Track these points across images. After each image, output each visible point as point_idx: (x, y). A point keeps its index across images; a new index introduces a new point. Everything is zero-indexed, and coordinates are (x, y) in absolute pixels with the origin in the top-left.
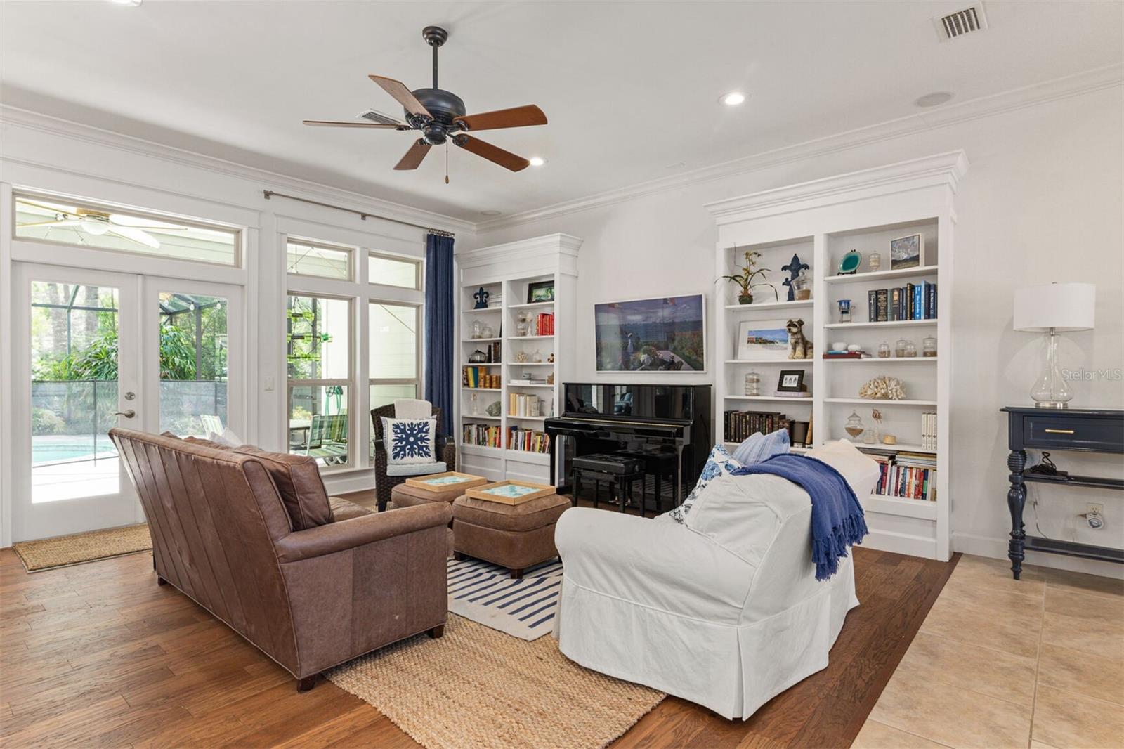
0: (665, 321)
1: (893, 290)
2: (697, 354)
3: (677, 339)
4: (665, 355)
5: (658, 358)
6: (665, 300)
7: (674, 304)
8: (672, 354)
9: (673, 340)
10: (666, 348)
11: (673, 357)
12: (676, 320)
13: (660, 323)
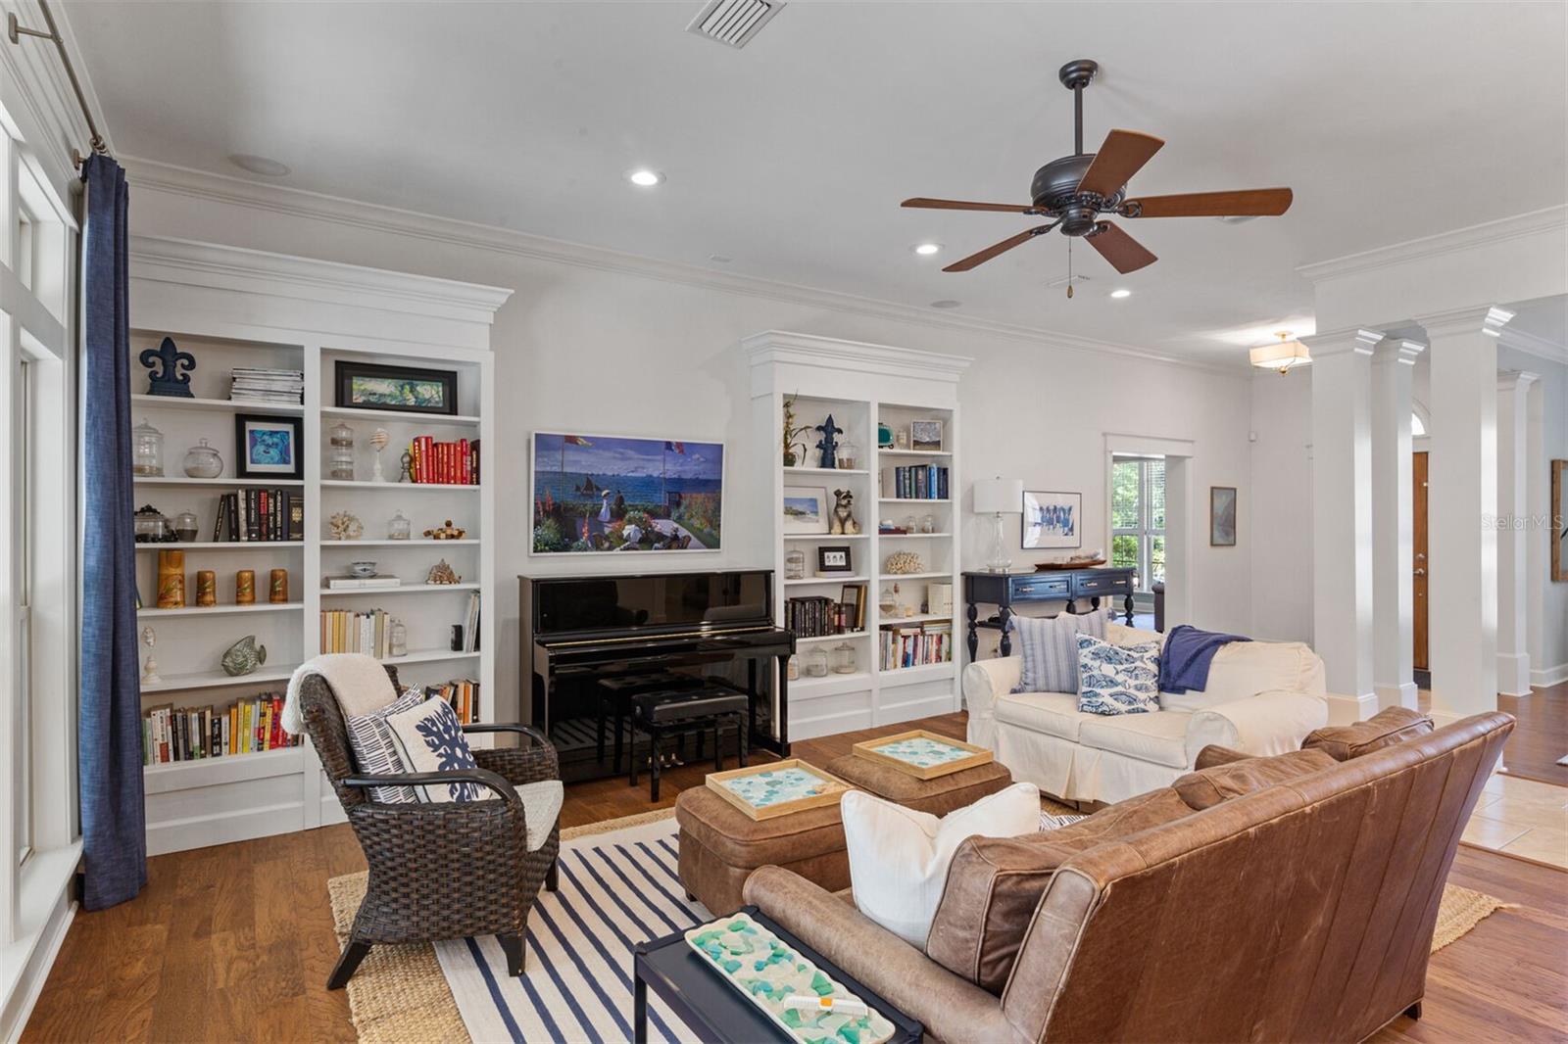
0: (667, 476)
2: (711, 526)
3: (685, 502)
4: (664, 526)
5: (653, 531)
6: (669, 445)
7: (682, 451)
8: (676, 525)
9: (678, 504)
10: (668, 516)
11: (676, 530)
12: (685, 476)
13: (658, 477)
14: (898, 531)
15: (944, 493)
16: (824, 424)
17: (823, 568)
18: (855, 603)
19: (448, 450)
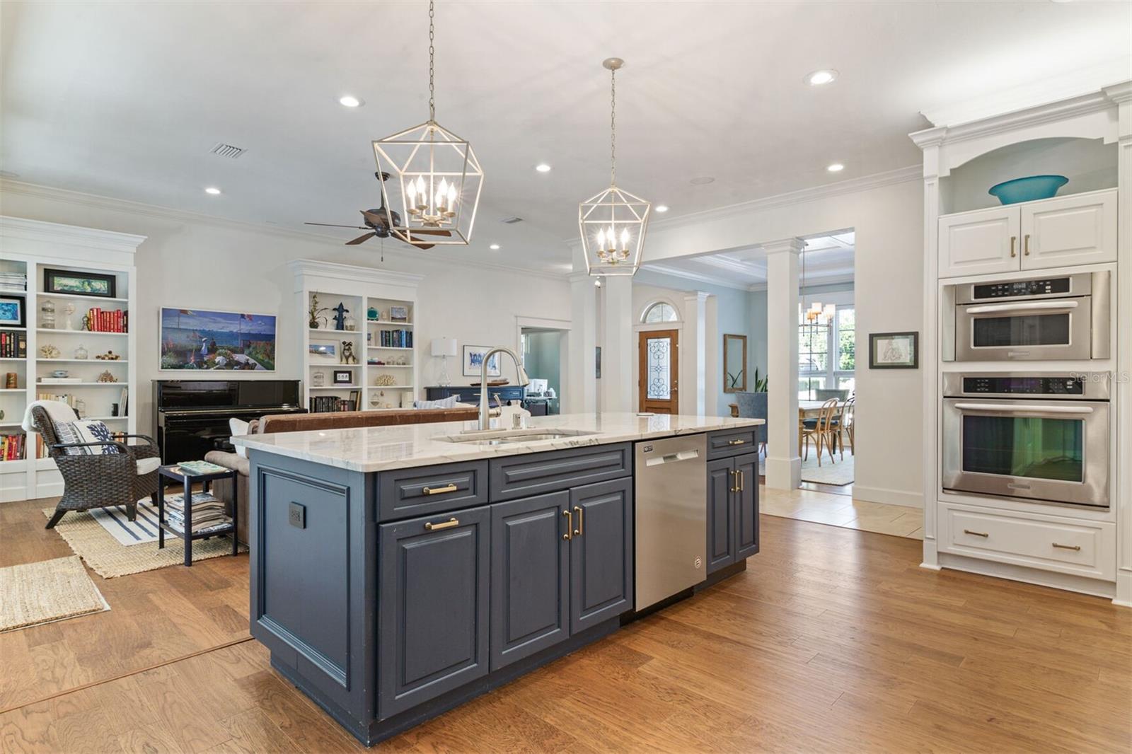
0: (242, 332)
1: (393, 332)
2: (269, 358)
3: (253, 346)
4: (241, 358)
5: (233, 360)
6: (243, 316)
7: (251, 319)
8: (248, 357)
9: (249, 347)
10: (242, 352)
11: (248, 360)
12: (252, 332)
13: (237, 333)
14: (379, 363)
15: (410, 344)
16: (337, 307)
17: (336, 381)
18: (355, 400)
19: (110, 315)
